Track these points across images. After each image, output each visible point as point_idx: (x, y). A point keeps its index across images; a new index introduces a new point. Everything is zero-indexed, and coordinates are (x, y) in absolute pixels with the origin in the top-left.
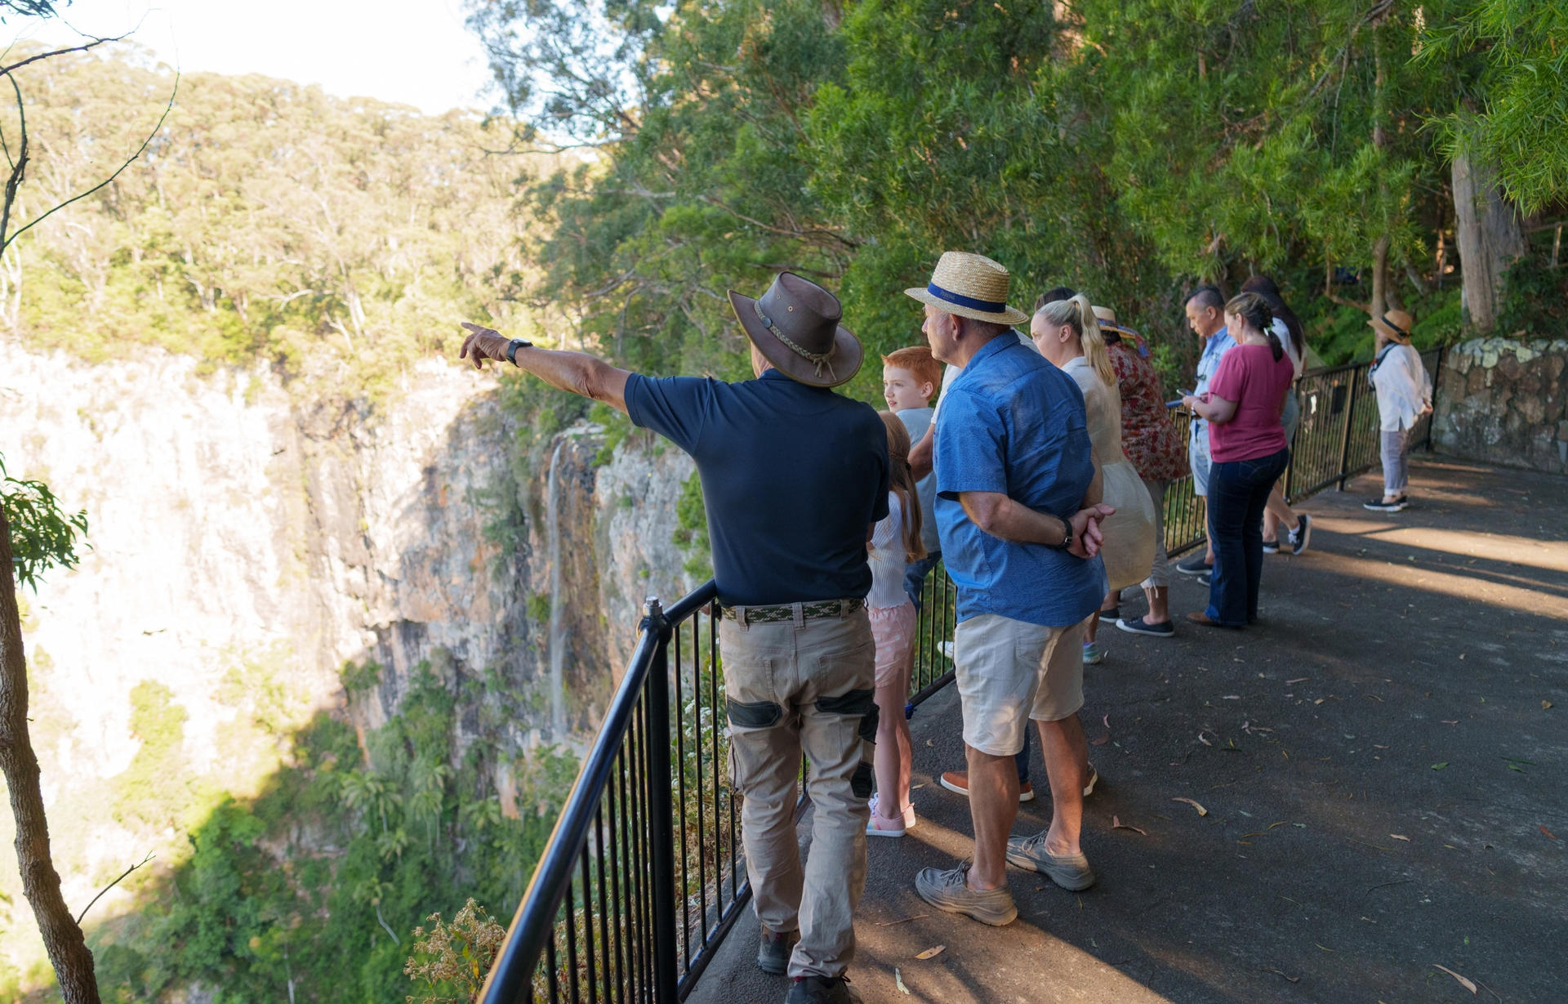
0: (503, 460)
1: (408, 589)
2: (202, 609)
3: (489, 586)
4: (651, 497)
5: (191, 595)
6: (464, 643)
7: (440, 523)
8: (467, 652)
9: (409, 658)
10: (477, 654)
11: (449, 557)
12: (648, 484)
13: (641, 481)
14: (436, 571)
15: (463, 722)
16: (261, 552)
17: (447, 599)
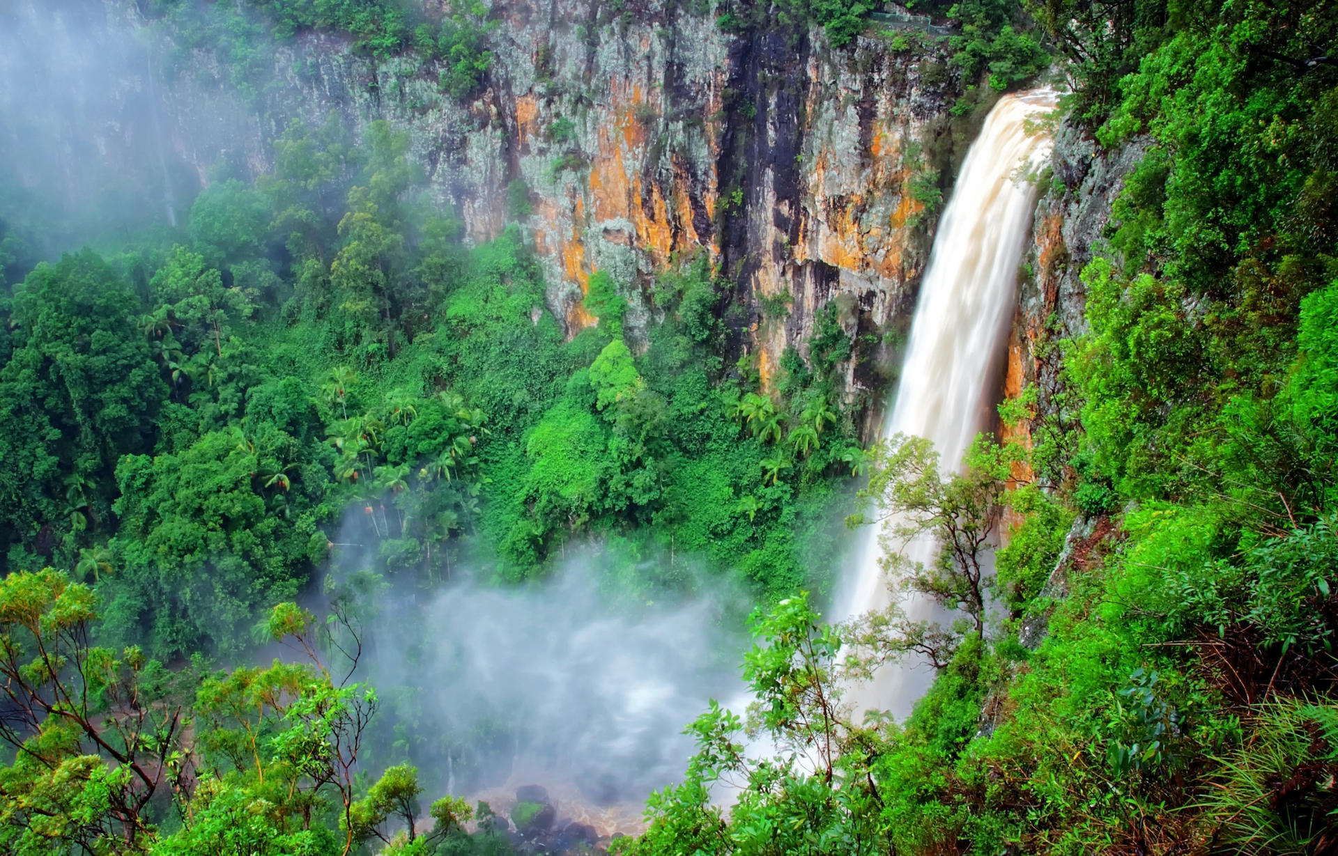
0: (943, 115)
1: (828, 232)
2: (652, 217)
3: (905, 244)
4: (1090, 182)
5: (645, 203)
6: (871, 294)
7: (868, 170)
8: (871, 305)
9: (817, 299)
10: (881, 308)
11: (871, 206)
12: (1089, 166)
13: (1081, 161)
14: (857, 220)
15: (855, 370)
16: (706, 173)
17: (861, 249)
